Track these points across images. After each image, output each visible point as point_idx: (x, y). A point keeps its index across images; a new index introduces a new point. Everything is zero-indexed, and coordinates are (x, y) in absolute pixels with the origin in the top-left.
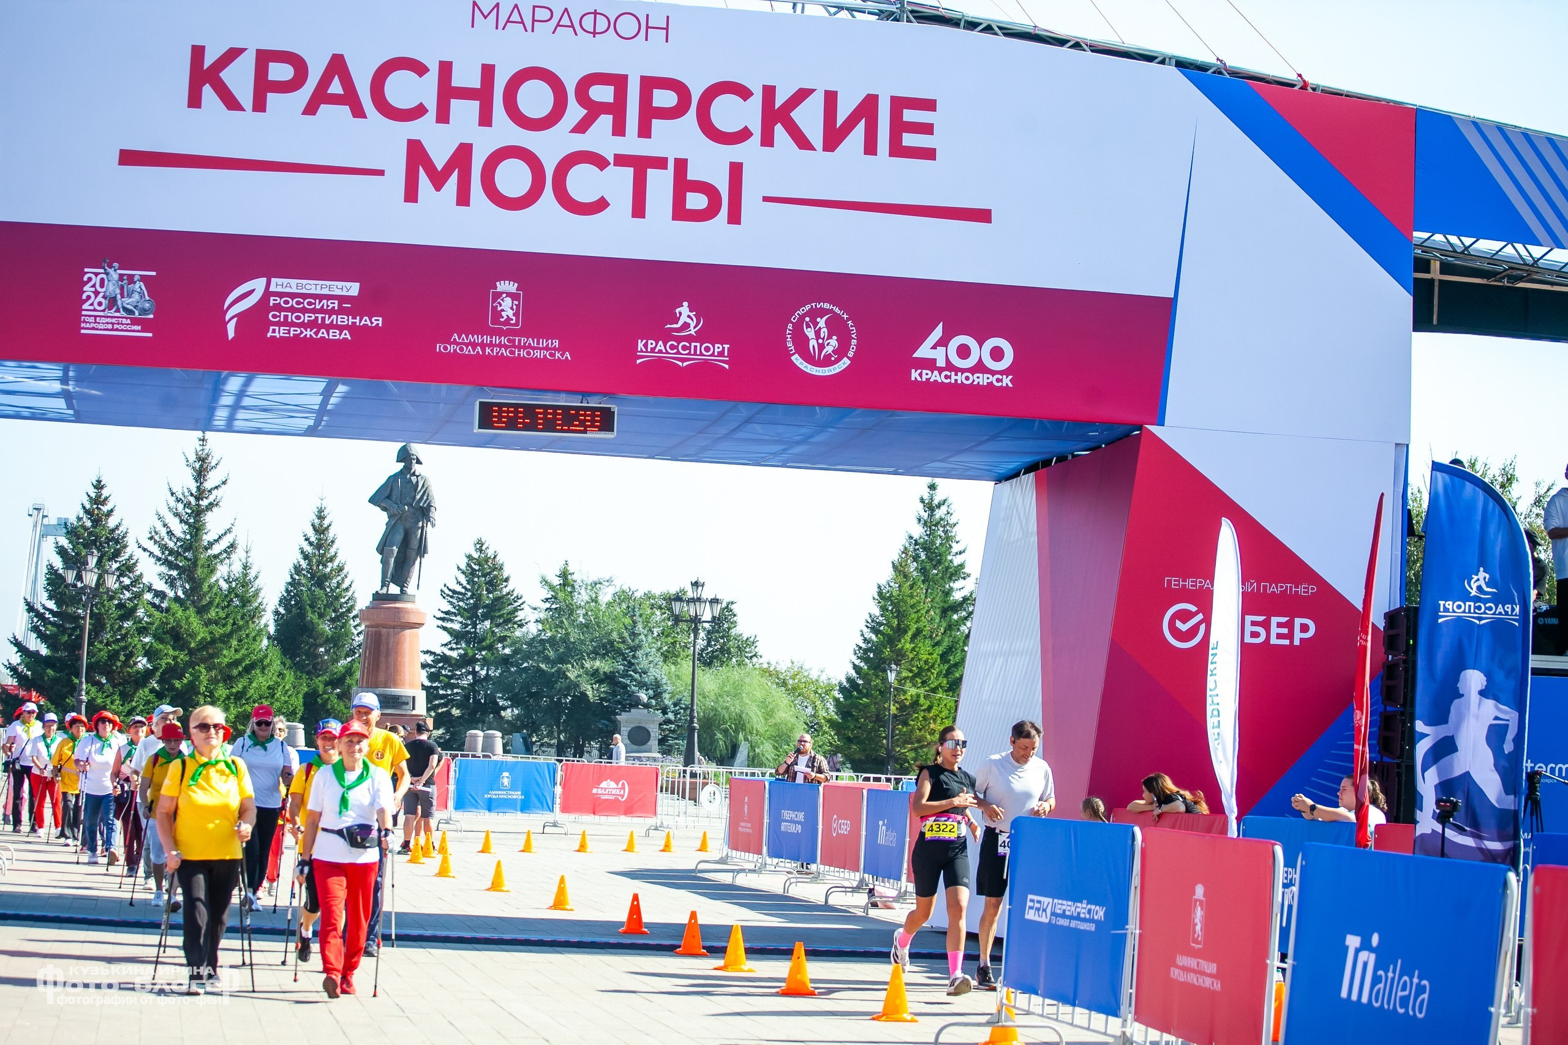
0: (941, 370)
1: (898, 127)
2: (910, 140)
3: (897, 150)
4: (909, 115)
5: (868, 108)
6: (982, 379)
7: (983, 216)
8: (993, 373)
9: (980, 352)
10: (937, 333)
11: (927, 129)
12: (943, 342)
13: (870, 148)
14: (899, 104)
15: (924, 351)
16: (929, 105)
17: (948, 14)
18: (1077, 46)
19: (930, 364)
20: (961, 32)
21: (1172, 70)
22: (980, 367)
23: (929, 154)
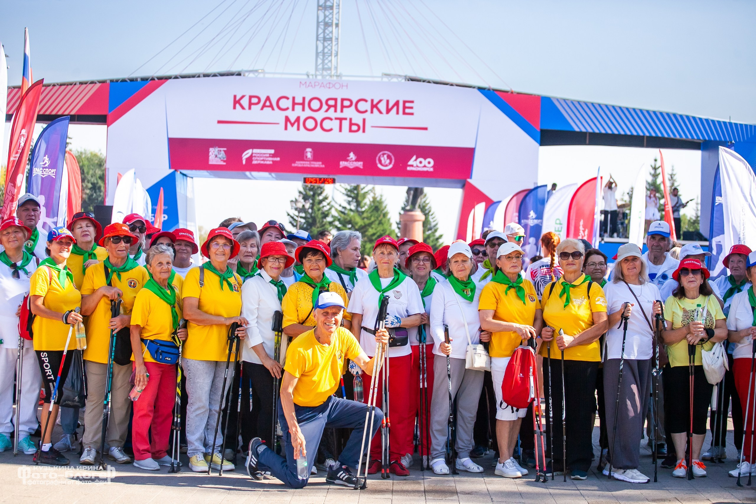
0: (415, 167)
1: (405, 108)
2: (407, 111)
3: (404, 113)
4: (407, 105)
5: (397, 103)
6: (425, 169)
7: (426, 129)
8: (428, 167)
9: (425, 162)
10: (414, 157)
11: (411, 108)
12: (416, 160)
13: (398, 113)
14: (405, 102)
15: (411, 162)
16: (412, 102)
17: (419, 79)
18: (452, 85)
19: (412, 166)
20: (421, 83)
21: (476, 90)
22: (425, 166)
23: (412, 114)
